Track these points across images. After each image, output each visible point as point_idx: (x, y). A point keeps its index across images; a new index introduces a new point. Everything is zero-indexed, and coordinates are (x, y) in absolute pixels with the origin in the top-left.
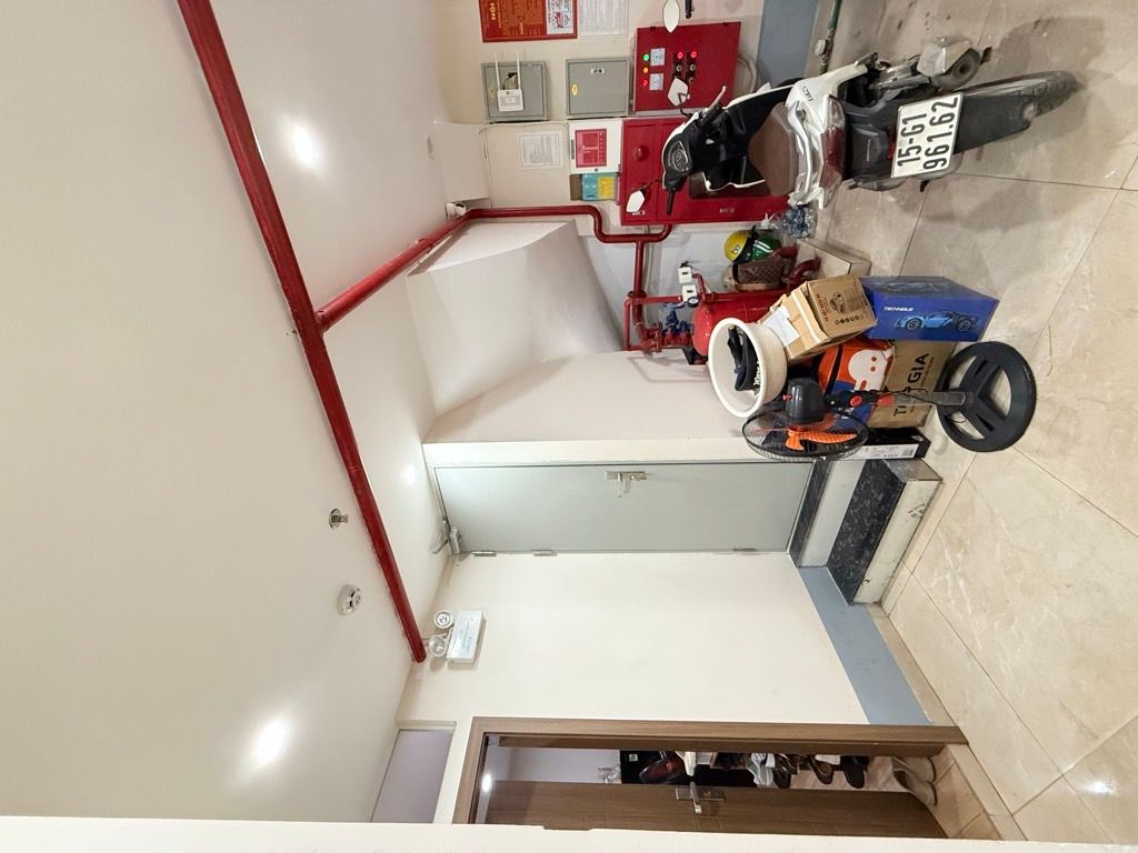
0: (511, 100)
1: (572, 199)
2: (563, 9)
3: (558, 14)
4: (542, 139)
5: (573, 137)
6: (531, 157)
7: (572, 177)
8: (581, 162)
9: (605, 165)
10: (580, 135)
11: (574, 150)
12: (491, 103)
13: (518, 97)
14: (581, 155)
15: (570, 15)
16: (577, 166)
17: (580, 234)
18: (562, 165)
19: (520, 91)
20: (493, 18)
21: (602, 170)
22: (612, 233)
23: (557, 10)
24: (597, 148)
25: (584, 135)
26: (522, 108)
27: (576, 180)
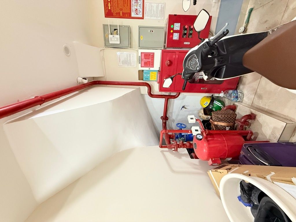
0: (115, 39)
1: (139, 79)
2: (138, 8)
3: (136, 9)
4: (127, 56)
5: (140, 55)
6: (122, 62)
7: (139, 71)
8: (143, 65)
9: (153, 67)
10: (143, 55)
11: (140, 60)
12: (106, 40)
13: (117, 38)
14: (143, 63)
15: (141, 10)
16: (141, 67)
17: (142, 93)
18: (135, 66)
19: (118, 36)
20: (109, 9)
21: (151, 69)
22: (155, 94)
23: (136, 8)
24: (150, 60)
25: (145, 55)
26: (119, 43)
27: (141, 72)
